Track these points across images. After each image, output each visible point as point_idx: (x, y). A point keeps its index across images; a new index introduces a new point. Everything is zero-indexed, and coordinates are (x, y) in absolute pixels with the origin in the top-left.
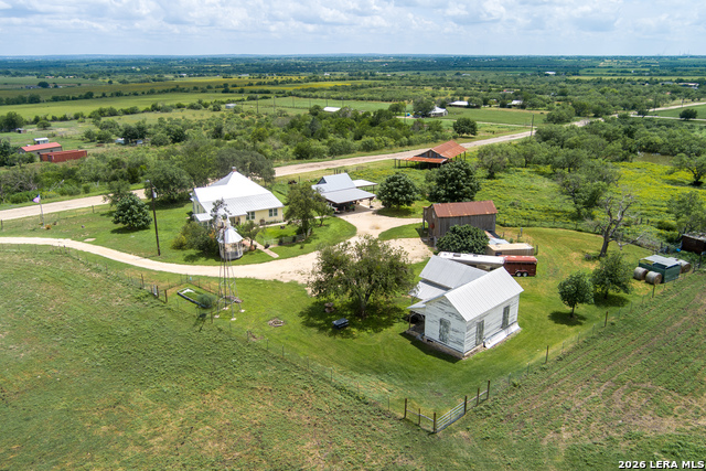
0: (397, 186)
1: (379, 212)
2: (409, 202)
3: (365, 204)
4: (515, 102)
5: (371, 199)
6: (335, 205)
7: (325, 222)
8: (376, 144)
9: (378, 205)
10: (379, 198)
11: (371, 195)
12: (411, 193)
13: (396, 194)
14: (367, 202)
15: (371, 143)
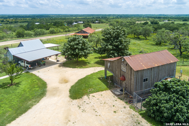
0: (77, 44)
1: (64, 65)
2: (86, 56)
3: (53, 59)
4: (97, 22)
5: (57, 55)
6: (28, 62)
7: (16, 81)
8: (56, 31)
9: (62, 59)
10: (63, 54)
11: (57, 52)
12: (86, 49)
13: (77, 51)
14: (54, 57)
15: (53, 30)
